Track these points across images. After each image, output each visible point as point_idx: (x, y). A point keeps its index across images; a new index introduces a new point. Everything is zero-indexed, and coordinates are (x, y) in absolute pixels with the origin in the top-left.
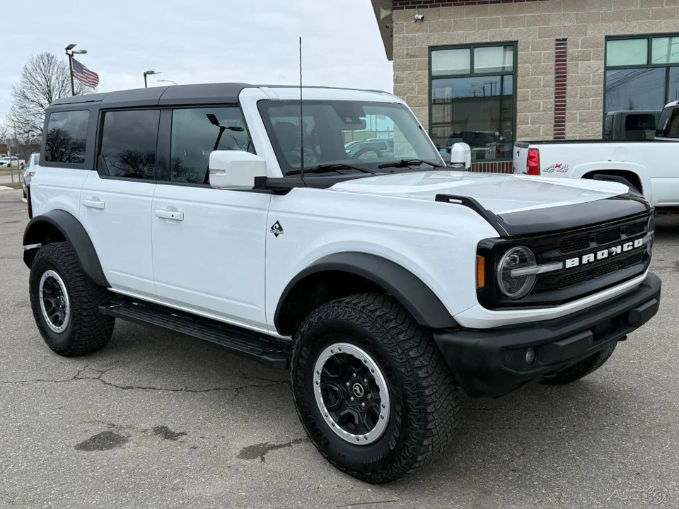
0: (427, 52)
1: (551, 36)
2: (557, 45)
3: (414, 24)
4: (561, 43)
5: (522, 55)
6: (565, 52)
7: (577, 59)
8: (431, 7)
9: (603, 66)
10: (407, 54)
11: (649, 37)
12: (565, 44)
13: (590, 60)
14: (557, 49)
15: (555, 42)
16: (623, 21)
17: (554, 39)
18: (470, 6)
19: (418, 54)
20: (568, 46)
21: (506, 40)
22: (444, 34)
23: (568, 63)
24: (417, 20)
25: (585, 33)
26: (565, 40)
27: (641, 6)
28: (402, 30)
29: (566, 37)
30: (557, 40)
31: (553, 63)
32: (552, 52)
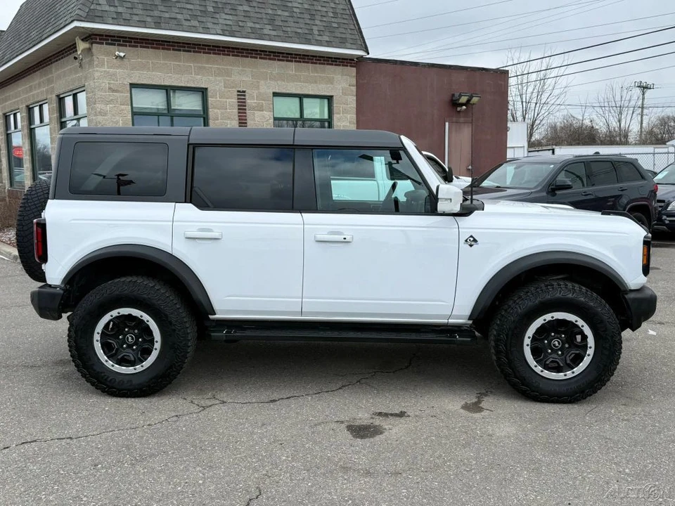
0: (128, 88)
1: (233, 87)
2: (238, 95)
3: (115, 61)
4: (241, 94)
5: (212, 101)
6: (245, 102)
7: (254, 109)
8: (130, 46)
9: (272, 116)
10: (110, 88)
11: (301, 97)
12: (245, 95)
13: (263, 111)
14: (238, 99)
15: (236, 93)
16: (284, 81)
17: (235, 90)
18: (166, 51)
19: (120, 89)
20: (247, 97)
21: (198, 86)
22: (144, 74)
23: (247, 111)
24: (117, 57)
25: (258, 88)
26: (244, 92)
27: (295, 72)
28: (103, 64)
29: (244, 90)
30: (238, 91)
31: (236, 111)
32: (234, 101)
